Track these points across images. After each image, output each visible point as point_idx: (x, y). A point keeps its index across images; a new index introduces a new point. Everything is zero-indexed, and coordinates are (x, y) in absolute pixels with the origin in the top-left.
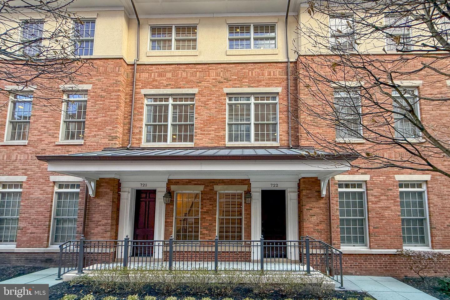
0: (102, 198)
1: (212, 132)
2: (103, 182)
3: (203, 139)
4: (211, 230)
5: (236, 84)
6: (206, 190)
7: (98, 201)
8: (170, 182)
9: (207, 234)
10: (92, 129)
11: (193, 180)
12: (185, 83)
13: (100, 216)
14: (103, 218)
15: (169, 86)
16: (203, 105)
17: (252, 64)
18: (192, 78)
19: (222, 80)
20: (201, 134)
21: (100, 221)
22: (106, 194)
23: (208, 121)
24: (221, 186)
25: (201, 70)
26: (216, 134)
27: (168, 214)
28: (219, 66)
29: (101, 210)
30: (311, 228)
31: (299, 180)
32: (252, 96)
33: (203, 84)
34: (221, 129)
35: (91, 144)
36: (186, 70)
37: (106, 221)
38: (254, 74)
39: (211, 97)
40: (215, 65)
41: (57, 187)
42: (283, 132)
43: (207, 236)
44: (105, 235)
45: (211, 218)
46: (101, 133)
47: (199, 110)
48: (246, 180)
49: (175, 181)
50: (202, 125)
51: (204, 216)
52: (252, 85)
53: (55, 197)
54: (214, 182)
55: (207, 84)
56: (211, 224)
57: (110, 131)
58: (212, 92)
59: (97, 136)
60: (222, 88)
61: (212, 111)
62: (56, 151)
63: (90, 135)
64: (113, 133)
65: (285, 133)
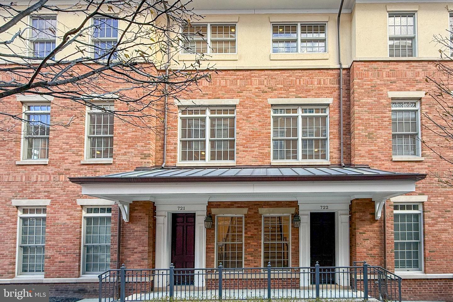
0: (137, 223)
1: (256, 149)
2: (136, 206)
3: (246, 157)
4: (256, 256)
5: (282, 94)
6: (249, 213)
7: (132, 226)
8: (210, 205)
9: (252, 260)
10: (122, 146)
11: (236, 202)
12: (224, 92)
13: (136, 242)
14: (139, 244)
15: (206, 96)
16: (245, 118)
17: (300, 71)
18: (232, 87)
19: (266, 89)
20: (243, 151)
21: (137, 248)
22: (142, 219)
23: (251, 137)
24: (266, 209)
25: (241, 77)
26: (260, 151)
27: (210, 240)
28: (263, 73)
29: (137, 236)
30: (364, 252)
31: (351, 201)
32: (300, 107)
33: (245, 94)
34: (266, 145)
35: (122, 163)
36: (225, 77)
37: (142, 248)
38: (302, 83)
39: (253, 109)
40: (257, 72)
41: (85, 211)
42: (334, 148)
43: (252, 263)
44: (142, 263)
45: (256, 244)
46: (132, 150)
47: (241, 124)
48: (293, 202)
49: (215, 203)
50: (244, 141)
51: (249, 241)
52: (300, 95)
53: (84, 222)
54: (259, 205)
55: (250, 94)
56: (257, 250)
57: (142, 148)
58: (255, 103)
59: (127, 154)
60: (266, 99)
61: (255, 125)
62: (81, 171)
63: (119, 152)
64: (146, 150)
65: (336, 150)
